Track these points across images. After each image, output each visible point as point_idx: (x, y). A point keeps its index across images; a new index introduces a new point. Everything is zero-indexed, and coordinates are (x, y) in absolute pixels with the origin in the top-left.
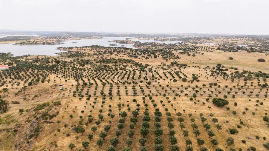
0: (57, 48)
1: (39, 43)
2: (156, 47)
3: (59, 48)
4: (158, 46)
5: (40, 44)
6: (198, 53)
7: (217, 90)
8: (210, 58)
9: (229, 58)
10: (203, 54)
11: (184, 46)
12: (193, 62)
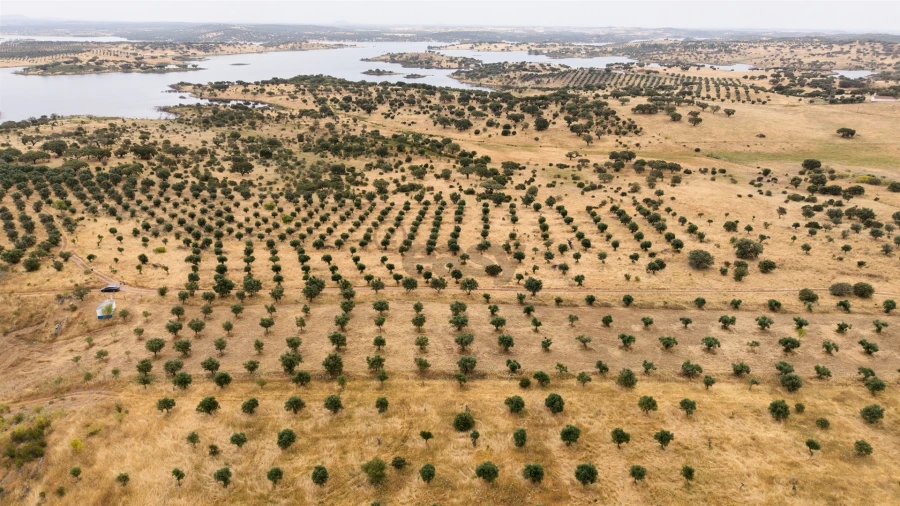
0: (172, 86)
1: (109, 68)
2: (538, 82)
3: (177, 88)
4: (544, 76)
5: (114, 69)
6: (708, 109)
7: (884, 330)
8: (762, 130)
9: (839, 131)
10: (729, 113)
11: (643, 77)
12: (698, 150)
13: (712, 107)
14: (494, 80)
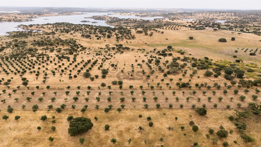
0: (18, 26)
1: (4, 20)
2: (127, 24)
3: (19, 26)
4: (129, 22)
5: (6, 21)
6: (157, 32)
9: (189, 38)
10: (162, 33)
11: (157, 22)
13: (158, 31)
14: (116, 24)
